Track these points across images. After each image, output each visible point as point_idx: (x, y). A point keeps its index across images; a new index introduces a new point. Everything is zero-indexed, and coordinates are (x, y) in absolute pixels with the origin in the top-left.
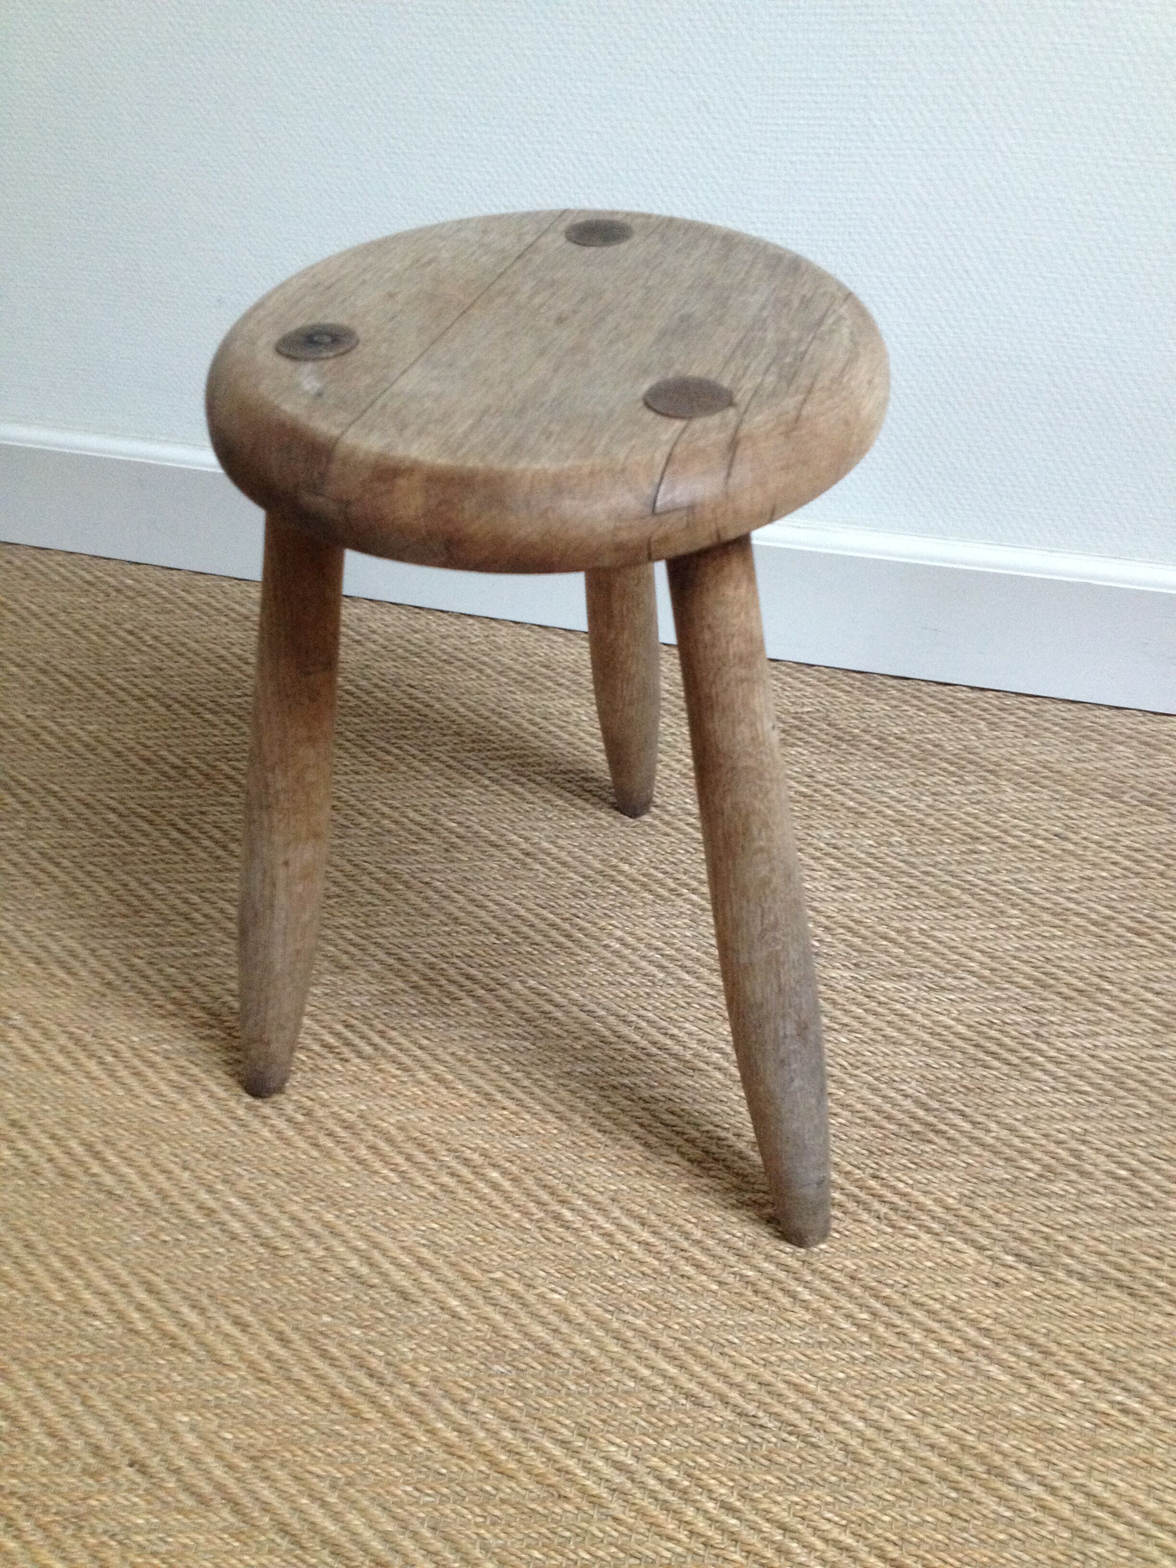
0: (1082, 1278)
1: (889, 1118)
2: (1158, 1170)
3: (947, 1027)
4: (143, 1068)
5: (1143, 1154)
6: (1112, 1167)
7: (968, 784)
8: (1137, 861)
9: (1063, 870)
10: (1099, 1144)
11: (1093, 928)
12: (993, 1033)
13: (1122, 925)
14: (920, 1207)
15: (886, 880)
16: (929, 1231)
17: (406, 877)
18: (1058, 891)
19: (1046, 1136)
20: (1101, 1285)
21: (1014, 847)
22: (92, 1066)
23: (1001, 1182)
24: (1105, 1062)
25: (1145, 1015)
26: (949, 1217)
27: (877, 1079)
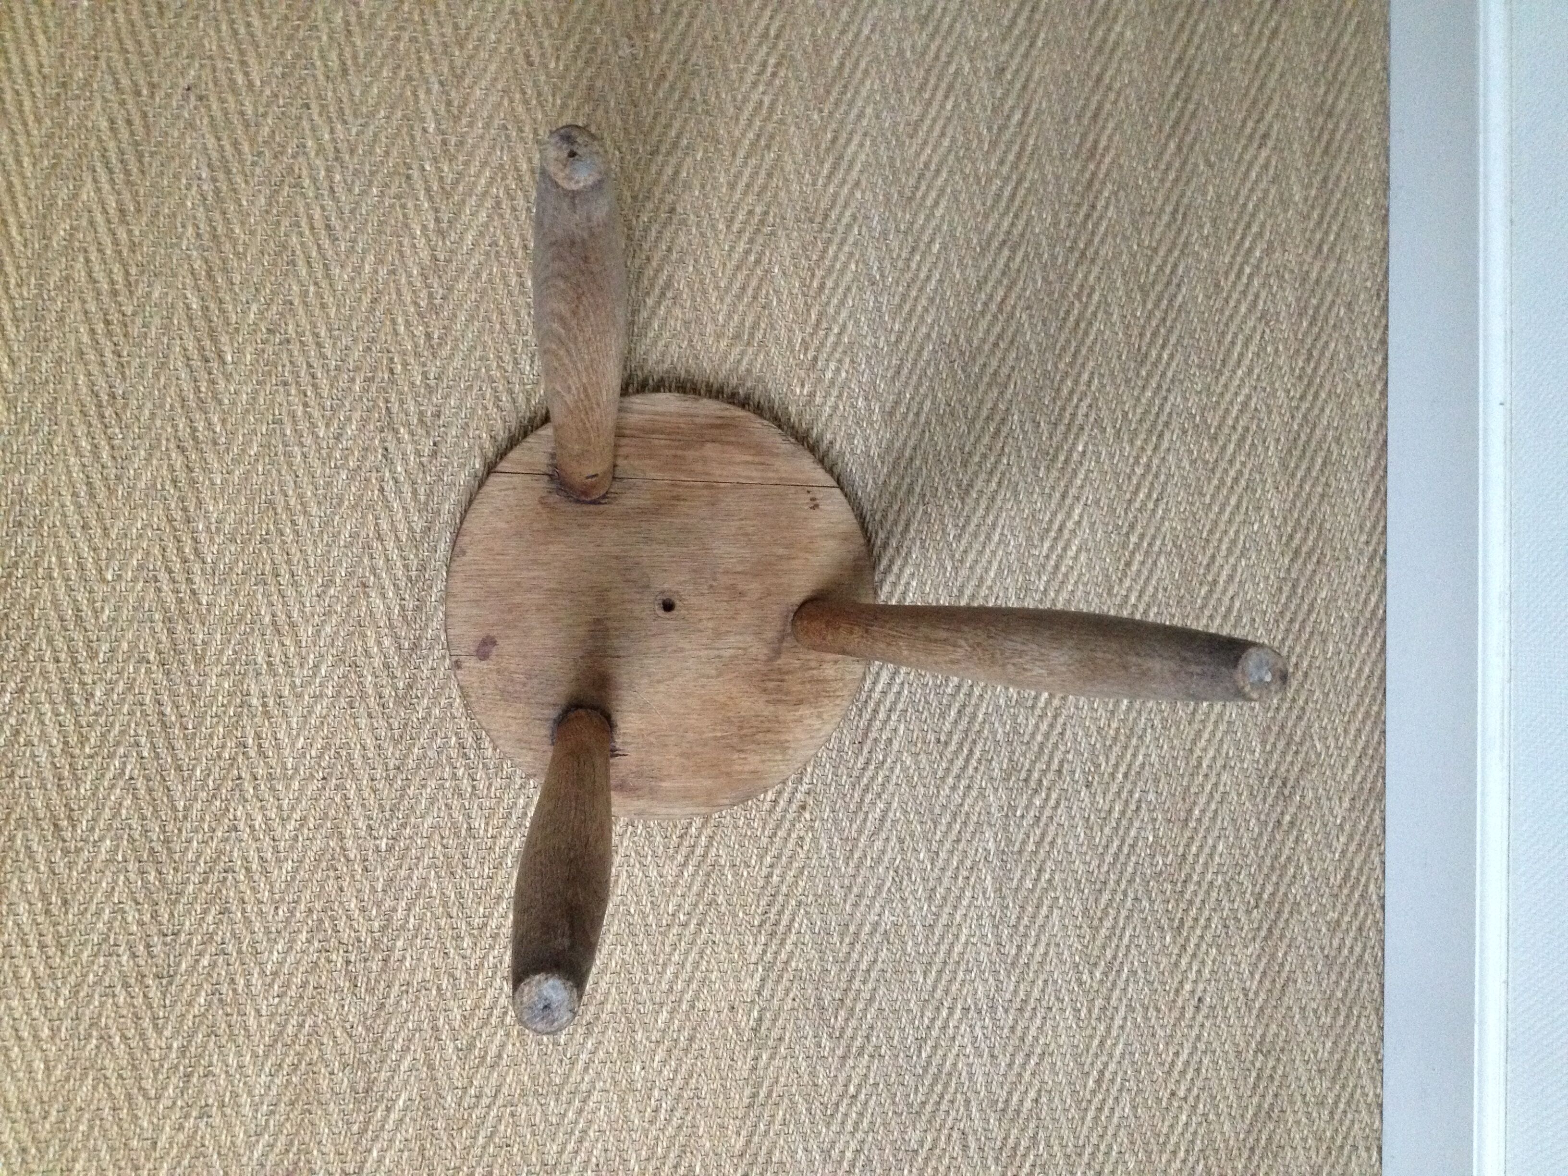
0: (754, 1069)
1: (856, 905)
2: (861, 1114)
3: (957, 937)
4: (750, 292)
5: (872, 1103)
6: (856, 1081)
7: (1248, 912)
8: (1183, 1073)
9: (1158, 1010)
10: (874, 1068)
11: (1096, 1042)
12: (961, 975)
13: (1106, 1065)
14: (782, 943)
15: (1109, 858)
16: (764, 952)
17: (1005, 430)
18: (1130, 1008)
19: (872, 1028)
20: (751, 1082)
21: (1176, 964)
22: (742, 246)
23: (819, 998)
24: (955, 1065)
25: (1010, 1093)
26: (779, 965)
27: (889, 889)
